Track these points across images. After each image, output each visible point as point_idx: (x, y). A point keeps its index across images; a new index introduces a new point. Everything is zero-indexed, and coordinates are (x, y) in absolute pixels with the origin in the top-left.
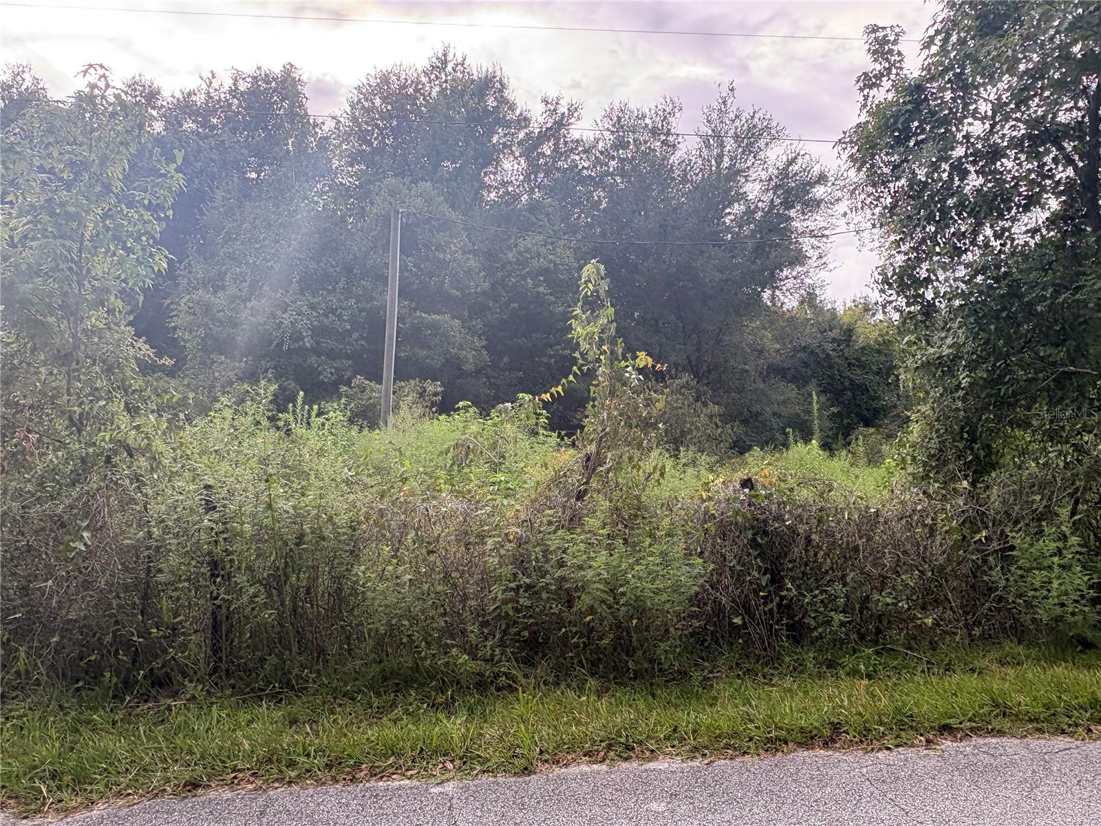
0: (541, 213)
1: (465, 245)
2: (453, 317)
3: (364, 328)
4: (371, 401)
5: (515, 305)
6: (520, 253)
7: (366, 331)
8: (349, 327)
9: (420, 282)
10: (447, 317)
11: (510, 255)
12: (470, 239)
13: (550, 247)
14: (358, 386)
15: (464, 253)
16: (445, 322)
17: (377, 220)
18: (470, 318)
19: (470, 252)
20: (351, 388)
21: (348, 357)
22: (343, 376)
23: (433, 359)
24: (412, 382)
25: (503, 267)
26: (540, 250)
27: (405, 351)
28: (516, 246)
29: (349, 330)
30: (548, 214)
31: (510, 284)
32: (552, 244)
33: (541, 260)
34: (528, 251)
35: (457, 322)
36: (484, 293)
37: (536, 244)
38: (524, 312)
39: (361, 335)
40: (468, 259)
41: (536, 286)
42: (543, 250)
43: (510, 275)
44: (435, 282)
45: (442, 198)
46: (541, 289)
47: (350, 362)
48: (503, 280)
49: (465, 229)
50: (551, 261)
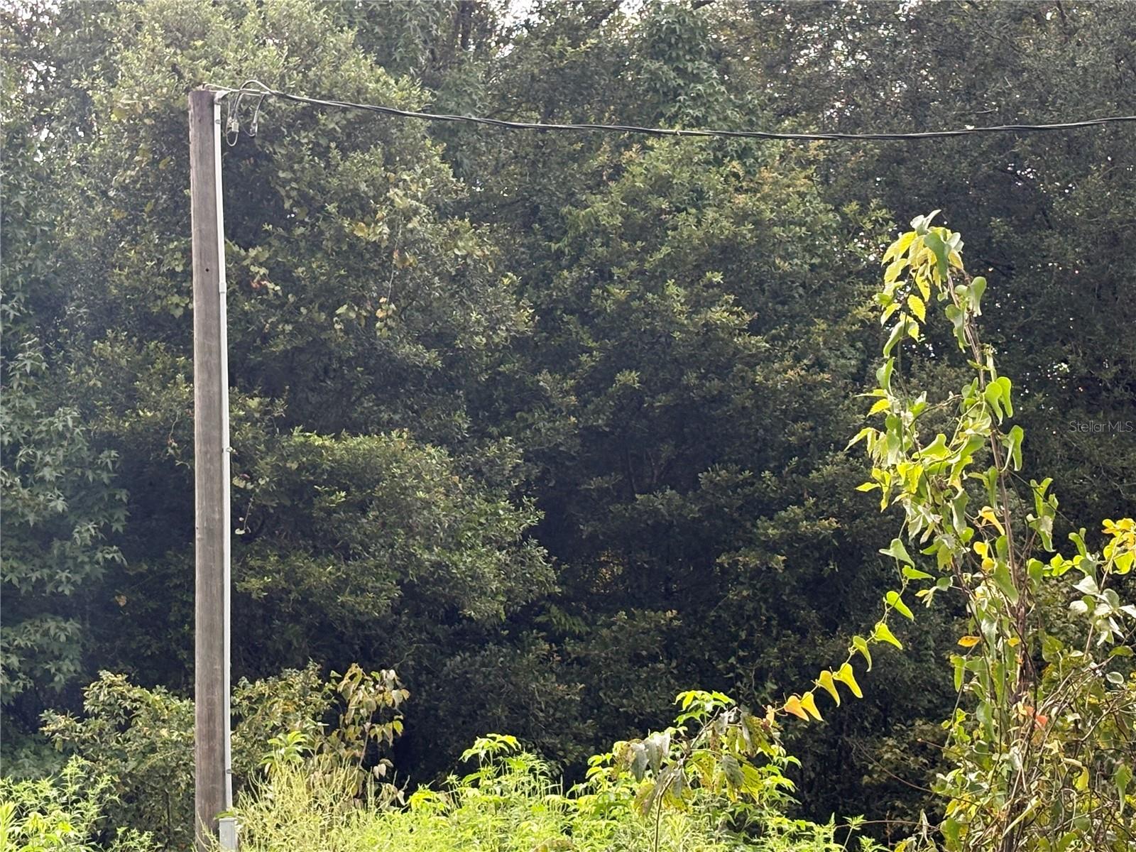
0: (695, 53)
1: (441, 186)
2: (421, 439)
3: (114, 503)
4: (155, 759)
5: (630, 378)
6: (633, 198)
7: (121, 514)
8: (60, 505)
9: (299, 330)
10: (399, 440)
11: (599, 205)
12: (456, 165)
13: (736, 166)
14: (110, 710)
15: (441, 213)
16: (396, 458)
17: (133, 130)
18: (480, 434)
19: (460, 209)
20: (83, 716)
21: (61, 608)
22: (49, 676)
23: (360, 590)
24: (296, 679)
25: (580, 248)
26: (702, 181)
27: (261, 572)
28: (618, 171)
29: (62, 516)
30: (717, 56)
31: (609, 306)
32: (742, 154)
33: (710, 214)
34: (662, 186)
35: (434, 456)
36: (519, 344)
37: (687, 160)
38: (662, 400)
39: (106, 529)
40: (455, 234)
41: (697, 305)
42: (713, 180)
43: (604, 275)
44: (348, 323)
45: (350, 35)
46: (718, 314)
47: (72, 626)
48: (584, 294)
49: (437, 132)
50: (741, 217)
